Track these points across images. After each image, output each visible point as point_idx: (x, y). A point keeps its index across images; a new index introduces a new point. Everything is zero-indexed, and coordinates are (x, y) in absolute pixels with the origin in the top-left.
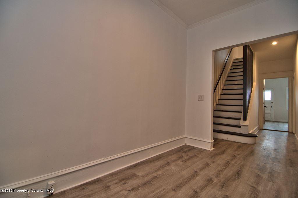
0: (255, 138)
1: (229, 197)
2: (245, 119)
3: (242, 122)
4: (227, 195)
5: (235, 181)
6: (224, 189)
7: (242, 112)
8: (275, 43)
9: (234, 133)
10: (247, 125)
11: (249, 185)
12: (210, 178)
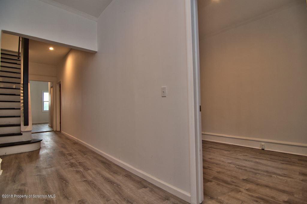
0: (39, 142)
1: (82, 200)
2: (26, 124)
3: (23, 128)
4: (79, 201)
5: (69, 186)
6: (71, 199)
7: (20, 117)
8: (51, 49)
9: (14, 143)
10: (30, 130)
11: (81, 181)
12: (45, 201)
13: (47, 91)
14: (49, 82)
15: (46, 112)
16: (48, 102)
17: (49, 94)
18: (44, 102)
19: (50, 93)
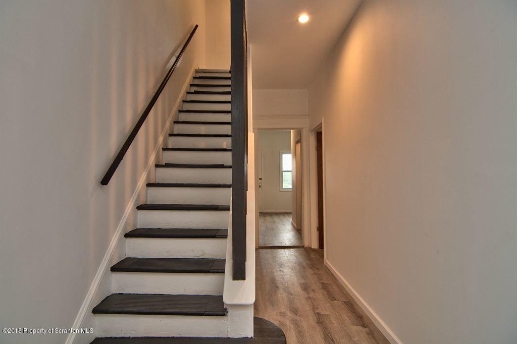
13: (288, 151)
14: (292, 131)
15: (287, 191)
16: (291, 173)
17: (293, 157)
18: (284, 173)
19: (295, 155)
